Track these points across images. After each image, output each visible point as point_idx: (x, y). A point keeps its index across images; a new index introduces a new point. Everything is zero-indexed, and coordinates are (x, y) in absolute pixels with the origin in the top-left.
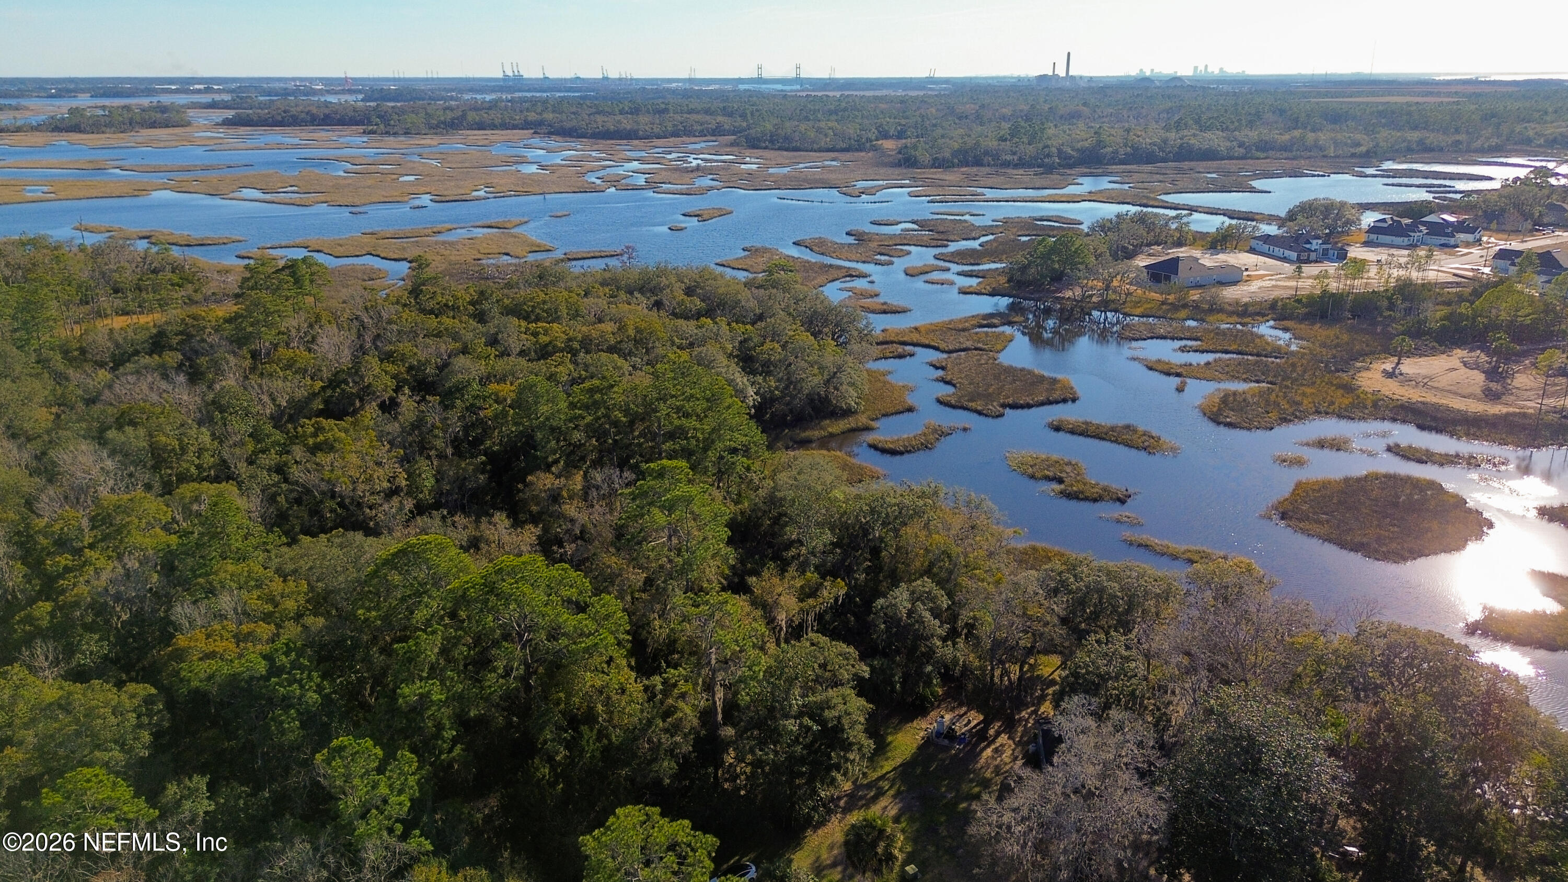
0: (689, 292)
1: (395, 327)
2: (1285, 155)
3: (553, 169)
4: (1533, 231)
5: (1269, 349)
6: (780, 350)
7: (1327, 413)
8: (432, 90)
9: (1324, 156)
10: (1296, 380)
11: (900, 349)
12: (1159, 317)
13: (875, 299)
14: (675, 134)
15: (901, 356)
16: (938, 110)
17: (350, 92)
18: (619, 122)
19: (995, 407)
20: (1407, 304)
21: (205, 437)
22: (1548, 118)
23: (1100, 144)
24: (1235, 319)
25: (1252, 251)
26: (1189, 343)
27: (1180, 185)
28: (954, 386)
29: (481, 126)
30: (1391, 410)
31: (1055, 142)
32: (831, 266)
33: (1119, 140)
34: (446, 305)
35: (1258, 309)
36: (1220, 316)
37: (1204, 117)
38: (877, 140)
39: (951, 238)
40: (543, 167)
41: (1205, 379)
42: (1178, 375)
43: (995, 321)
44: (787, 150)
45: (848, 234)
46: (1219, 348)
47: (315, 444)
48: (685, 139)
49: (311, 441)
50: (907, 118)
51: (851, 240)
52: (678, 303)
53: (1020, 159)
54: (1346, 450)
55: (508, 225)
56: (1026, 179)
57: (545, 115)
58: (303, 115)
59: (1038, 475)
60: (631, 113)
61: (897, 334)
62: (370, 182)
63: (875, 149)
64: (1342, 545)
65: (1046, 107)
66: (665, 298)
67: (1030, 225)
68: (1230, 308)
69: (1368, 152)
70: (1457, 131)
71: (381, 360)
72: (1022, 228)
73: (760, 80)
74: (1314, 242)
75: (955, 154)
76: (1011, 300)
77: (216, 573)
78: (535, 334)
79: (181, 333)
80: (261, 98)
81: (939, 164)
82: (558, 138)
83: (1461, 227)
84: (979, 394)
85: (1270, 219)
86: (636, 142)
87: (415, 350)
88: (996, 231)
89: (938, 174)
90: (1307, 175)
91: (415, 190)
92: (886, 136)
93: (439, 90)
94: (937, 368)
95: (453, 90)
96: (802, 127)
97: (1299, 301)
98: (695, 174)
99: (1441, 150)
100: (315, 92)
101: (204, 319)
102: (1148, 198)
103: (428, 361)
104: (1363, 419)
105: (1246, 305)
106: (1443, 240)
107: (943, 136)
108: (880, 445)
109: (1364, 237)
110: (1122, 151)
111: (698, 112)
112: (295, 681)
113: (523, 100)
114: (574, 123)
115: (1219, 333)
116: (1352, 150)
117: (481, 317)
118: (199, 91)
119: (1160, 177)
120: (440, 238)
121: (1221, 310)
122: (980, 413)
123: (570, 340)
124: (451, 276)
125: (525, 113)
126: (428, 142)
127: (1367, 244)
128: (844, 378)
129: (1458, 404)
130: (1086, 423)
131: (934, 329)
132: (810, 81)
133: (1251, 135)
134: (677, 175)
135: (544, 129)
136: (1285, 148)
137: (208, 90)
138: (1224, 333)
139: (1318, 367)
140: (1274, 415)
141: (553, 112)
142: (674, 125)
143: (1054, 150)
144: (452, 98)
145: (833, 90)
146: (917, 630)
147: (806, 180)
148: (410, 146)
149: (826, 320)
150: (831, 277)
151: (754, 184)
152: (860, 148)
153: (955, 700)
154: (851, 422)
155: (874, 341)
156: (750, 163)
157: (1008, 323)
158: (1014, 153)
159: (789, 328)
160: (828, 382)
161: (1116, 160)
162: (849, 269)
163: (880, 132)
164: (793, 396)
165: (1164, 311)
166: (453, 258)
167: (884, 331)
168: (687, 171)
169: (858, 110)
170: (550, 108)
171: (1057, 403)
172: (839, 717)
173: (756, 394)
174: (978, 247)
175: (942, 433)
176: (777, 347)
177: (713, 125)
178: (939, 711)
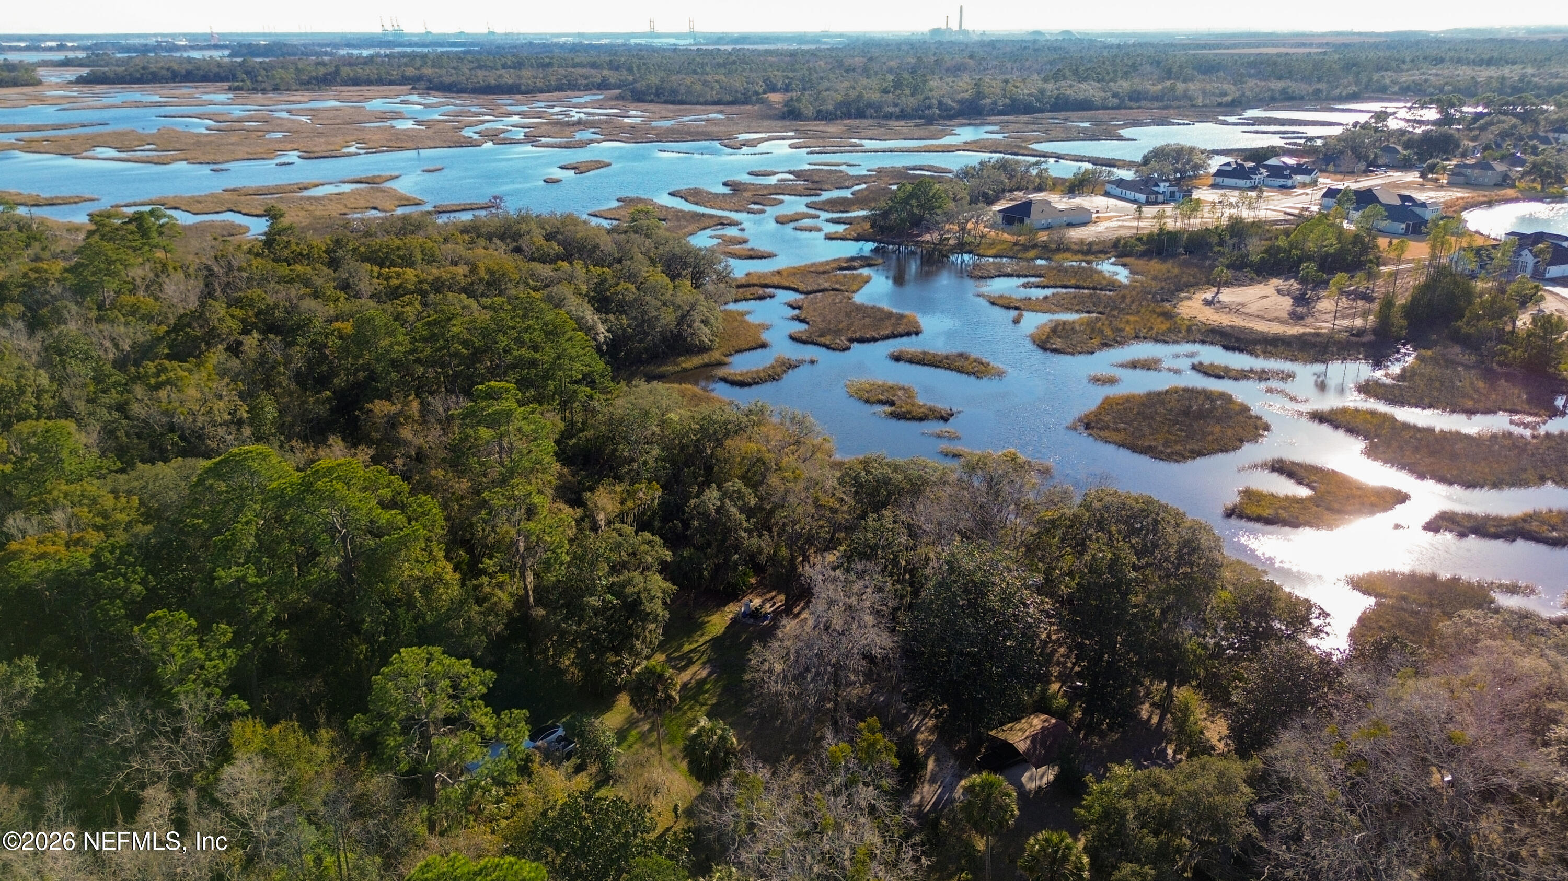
0: (549, 237)
1: (245, 275)
2: (1156, 104)
3: (429, 124)
4: (1366, 172)
5: (1105, 283)
6: (634, 290)
7: (1145, 338)
8: (304, 45)
9: (1193, 106)
10: (1124, 309)
11: (761, 291)
12: (1012, 258)
13: (744, 246)
14: (560, 89)
15: (761, 298)
16: (826, 63)
17: (216, 47)
18: (500, 76)
19: (843, 341)
20: (1235, 240)
21: (44, 379)
22: (1405, 67)
23: (980, 95)
24: (1080, 257)
25: (1107, 194)
26: (1033, 279)
27: (1053, 134)
28: (808, 323)
29: (355, 82)
30: (1202, 334)
31: (936, 93)
32: (703, 215)
33: (998, 91)
34: (301, 254)
35: (1101, 247)
36: (1068, 255)
37: (1082, 68)
38: (765, 92)
39: (824, 187)
40: (419, 123)
41: (1040, 311)
42: (1017, 308)
43: (855, 264)
44: (673, 103)
45: (725, 184)
46: (1059, 283)
47: (156, 383)
48: (569, 93)
49: (153, 381)
50: (795, 71)
51: (726, 190)
52: (538, 249)
53: (902, 111)
54: (1156, 369)
55: (378, 180)
56: (905, 130)
57: (424, 71)
58: (164, 72)
59: (872, 399)
60: (515, 68)
61: (760, 277)
62: (233, 139)
63: (762, 102)
64: (1134, 449)
65: (933, 58)
66: (524, 243)
67: (900, 175)
68: (1076, 247)
69: (1233, 101)
70: (1319, 80)
71: (229, 306)
72: (893, 178)
73: (653, 35)
74: (1162, 185)
75: (839, 105)
76: (875, 245)
77: (50, 492)
78: (388, 278)
79: (24, 285)
80: (119, 55)
81: (823, 116)
82: (437, 93)
83: (1299, 170)
84: (829, 330)
85: (1128, 165)
86: (519, 97)
87: (264, 295)
88: (869, 179)
89: (821, 126)
90: (1173, 124)
91: (281, 146)
92: (773, 89)
93: (313, 44)
94: (794, 308)
95: (328, 45)
96: (688, 80)
97: (1139, 239)
98: (576, 128)
99: (1302, 98)
100: (178, 48)
101: (46, 271)
102: (1020, 147)
103: (276, 306)
104: (1176, 342)
105: (1090, 244)
106: (1281, 182)
107: (827, 90)
108: (729, 377)
109: (1211, 181)
110: (1000, 103)
111: (584, 66)
112: (120, 574)
113: (403, 55)
114: (453, 78)
115: (1061, 270)
116: (1219, 100)
117: (334, 263)
118: (50, 49)
119: (1034, 127)
120: (306, 193)
121: (1067, 250)
122: (828, 347)
123: (421, 282)
124: (315, 230)
125: (403, 68)
126: (299, 98)
127: (1214, 186)
128: (696, 316)
129: (1262, 327)
130: (924, 353)
131: (795, 272)
132: (706, 36)
133: (1124, 86)
134: (557, 129)
135: (423, 84)
136: (1156, 98)
137: (61, 48)
138: (1066, 270)
139: (1145, 299)
140: (1096, 341)
141: (433, 67)
142: (558, 79)
143: (935, 102)
144: (326, 53)
145: (727, 44)
146: (724, 524)
147: (689, 133)
148: (278, 102)
149: (685, 263)
150: (702, 225)
151: (636, 135)
152: (746, 101)
153: (766, 587)
154: (705, 358)
155: (734, 284)
156: (635, 116)
157: (870, 266)
158: (896, 105)
159: (645, 270)
160: (681, 320)
161: (995, 111)
162: (721, 217)
163: (767, 85)
164: (646, 334)
165: (1016, 251)
166: (318, 213)
167: (748, 275)
168: (568, 124)
169: (747, 64)
170: (430, 63)
171: (901, 336)
172: (639, 593)
173: (608, 331)
174: (850, 196)
175: (790, 366)
176: (632, 288)
177: (598, 80)
178: (750, 597)
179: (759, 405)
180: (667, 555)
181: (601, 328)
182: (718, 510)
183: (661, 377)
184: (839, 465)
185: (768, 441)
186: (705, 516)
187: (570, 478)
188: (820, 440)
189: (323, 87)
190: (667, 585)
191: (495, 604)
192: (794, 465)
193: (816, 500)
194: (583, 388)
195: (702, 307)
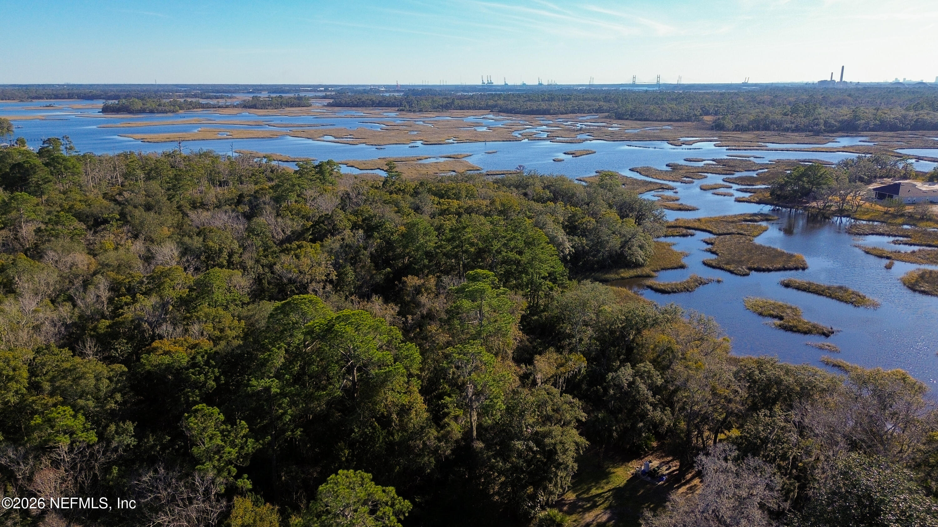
0: (546, 188)
3: (495, 129)
11: (684, 231)
12: (882, 222)
13: (676, 202)
14: (573, 112)
15: (684, 235)
16: (745, 99)
17: (398, 91)
18: (540, 105)
19: (744, 269)
23: (856, 117)
26: (901, 239)
27: (913, 144)
28: (717, 254)
29: (462, 108)
31: (822, 116)
32: (651, 182)
33: (871, 116)
36: (931, 224)
38: (701, 115)
39: (737, 170)
41: (909, 262)
42: (888, 258)
43: (757, 218)
44: (640, 120)
45: (667, 165)
46: (924, 243)
48: (579, 115)
50: (723, 103)
51: (669, 169)
52: (537, 194)
53: (797, 126)
55: (459, 156)
56: (800, 138)
57: (499, 102)
59: (764, 313)
60: (549, 101)
61: (685, 222)
62: (392, 134)
63: (698, 120)
65: (821, 96)
66: (529, 191)
67: (793, 164)
72: (789, 166)
73: (634, 85)
75: (751, 122)
76: (772, 207)
77: (197, 312)
78: (442, 205)
80: (350, 94)
81: (738, 128)
82: (505, 114)
84: (733, 261)
86: (548, 116)
87: (371, 210)
88: (770, 166)
89: (738, 135)
91: (414, 138)
92: (707, 114)
94: (708, 244)
96: (652, 107)
98: (578, 133)
100: (379, 91)
102: (887, 151)
107: (744, 113)
108: (655, 286)
110: (872, 123)
111: (590, 100)
112: (204, 372)
113: (489, 95)
114: (514, 106)
115: (925, 233)
117: (415, 195)
118: (321, 91)
119: (899, 139)
120: (420, 162)
121: (930, 219)
122: (731, 272)
123: (460, 208)
124: (414, 179)
125: (488, 102)
126: (430, 115)
128: (636, 243)
130: (810, 283)
131: (709, 221)
132: (666, 85)
134: (566, 133)
135: (497, 109)
137: (325, 90)
138: (930, 234)
141: (504, 101)
142: (573, 107)
143: (822, 121)
144: (450, 94)
145: (680, 89)
146: (634, 396)
147: (649, 136)
148: (421, 117)
149: (632, 208)
150: (649, 188)
151: (614, 138)
152: (688, 119)
153: (664, 452)
154: (639, 271)
155: (666, 225)
156: (615, 127)
157: (767, 220)
158: (793, 123)
159: (603, 210)
160: (624, 244)
161: (867, 128)
162: (662, 184)
163: (703, 111)
164: (598, 251)
165: (886, 218)
166: (423, 172)
167: (676, 220)
168: (574, 131)
169: (691, 99)
170: (502, 98)
171: (791, 269)
172: (555, 444)
173: (572, 247)
174: (755, 175)
175: (701, 283)
176: (593, 221)
177: (597, 107)
178: (650, 458)
179: (673, 307)
180: (583, 416)
181: (568, 245)
182: (631, 384)
183: (604, 281)
184: (735, 361)
185: (678, 335)
186: (619, 387)
187: (527, 343)
188: (721, 339)
189: (444, 110)
190: (583, 440)
191: (449, 432)
192: (697, 356)
193: (713, 391)
194: (547, 282)
195: (640, 238)
